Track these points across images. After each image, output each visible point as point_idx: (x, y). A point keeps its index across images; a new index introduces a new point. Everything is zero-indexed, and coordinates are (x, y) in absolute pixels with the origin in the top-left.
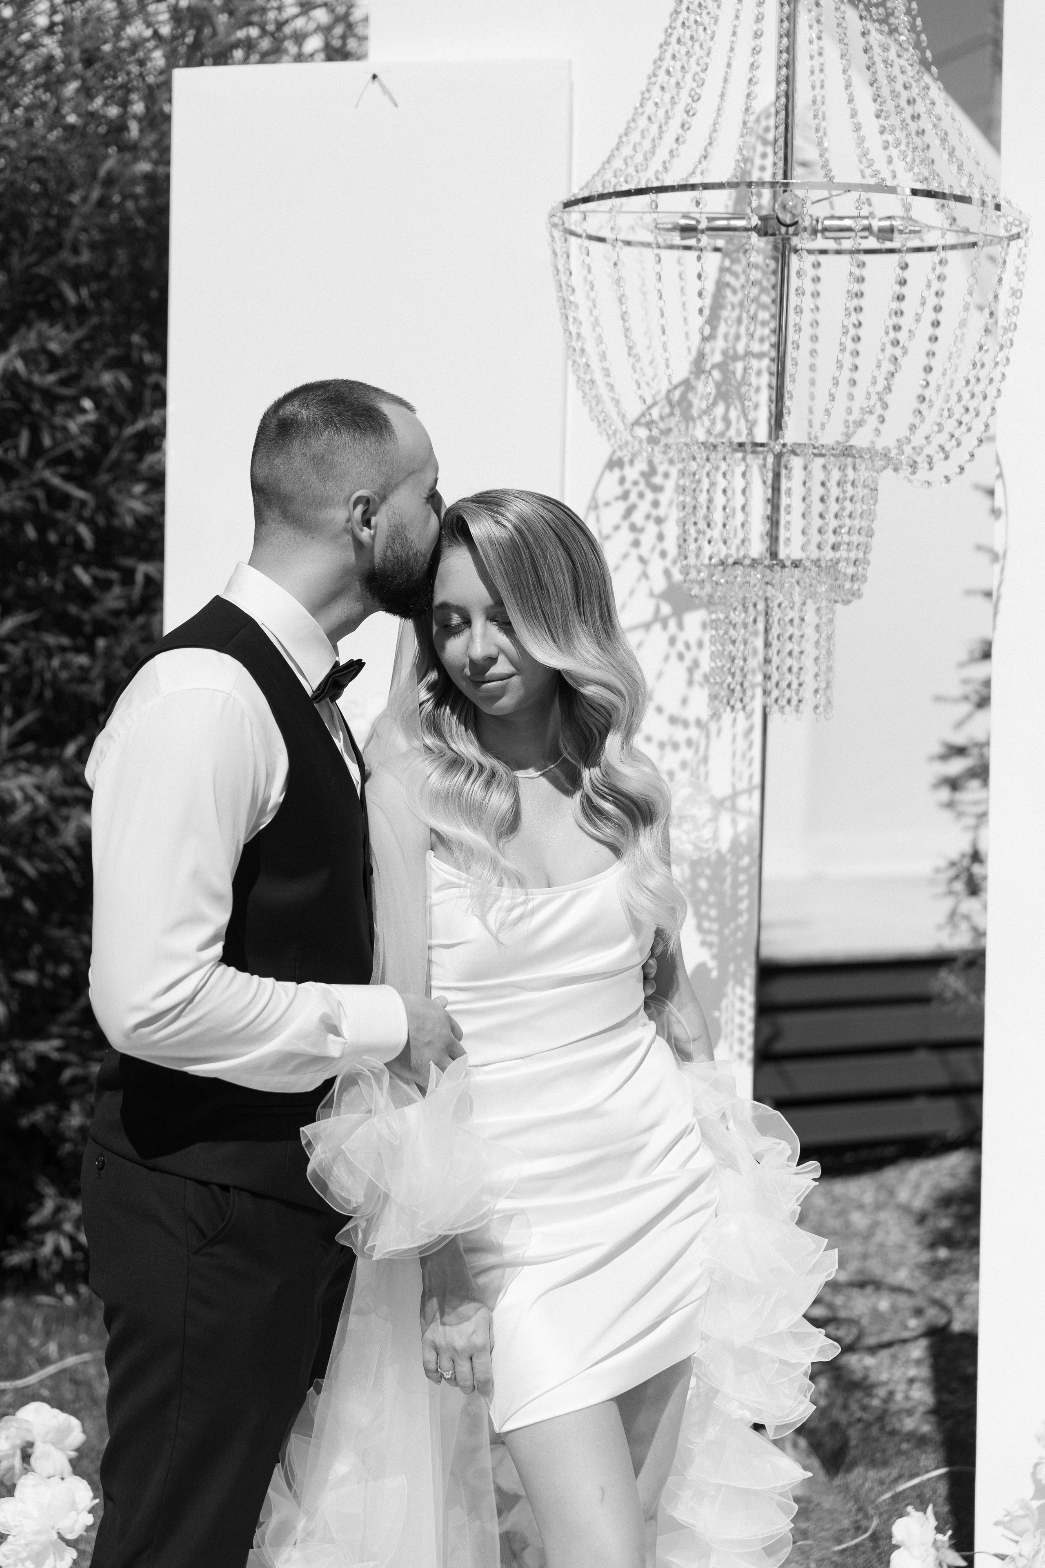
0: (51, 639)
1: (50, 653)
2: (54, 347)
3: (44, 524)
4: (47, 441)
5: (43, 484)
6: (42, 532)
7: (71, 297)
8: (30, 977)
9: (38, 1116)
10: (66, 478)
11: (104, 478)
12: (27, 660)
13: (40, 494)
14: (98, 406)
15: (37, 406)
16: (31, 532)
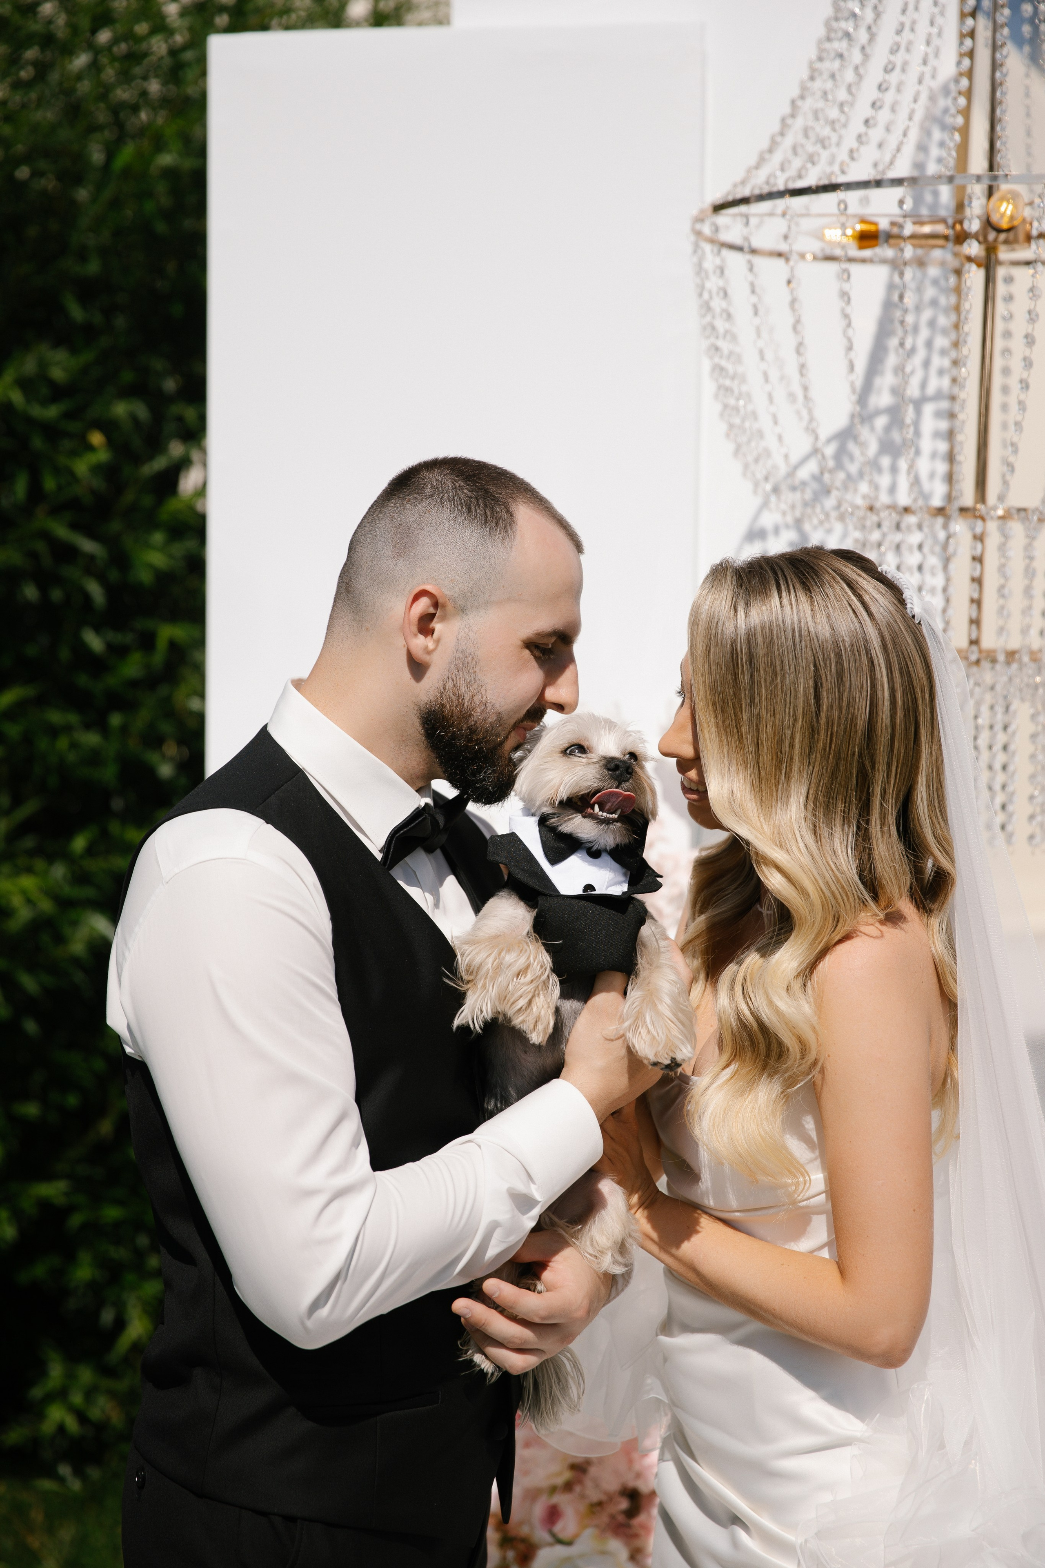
0: (55, 717)
1: (54, 732)
2: (57, 374)
3: (44, 581)
4: (49, 484)
5: (46, 536)
6: (43, 588)
7: (76, 312)
8: (31, 1110)
9: (40, 1270)
10: (74, 526)
11: (115, 526)
12: (27, 739)
13: (41, 547)
14: (110, 442)
15: (37, 442)
16: (30, 592)
